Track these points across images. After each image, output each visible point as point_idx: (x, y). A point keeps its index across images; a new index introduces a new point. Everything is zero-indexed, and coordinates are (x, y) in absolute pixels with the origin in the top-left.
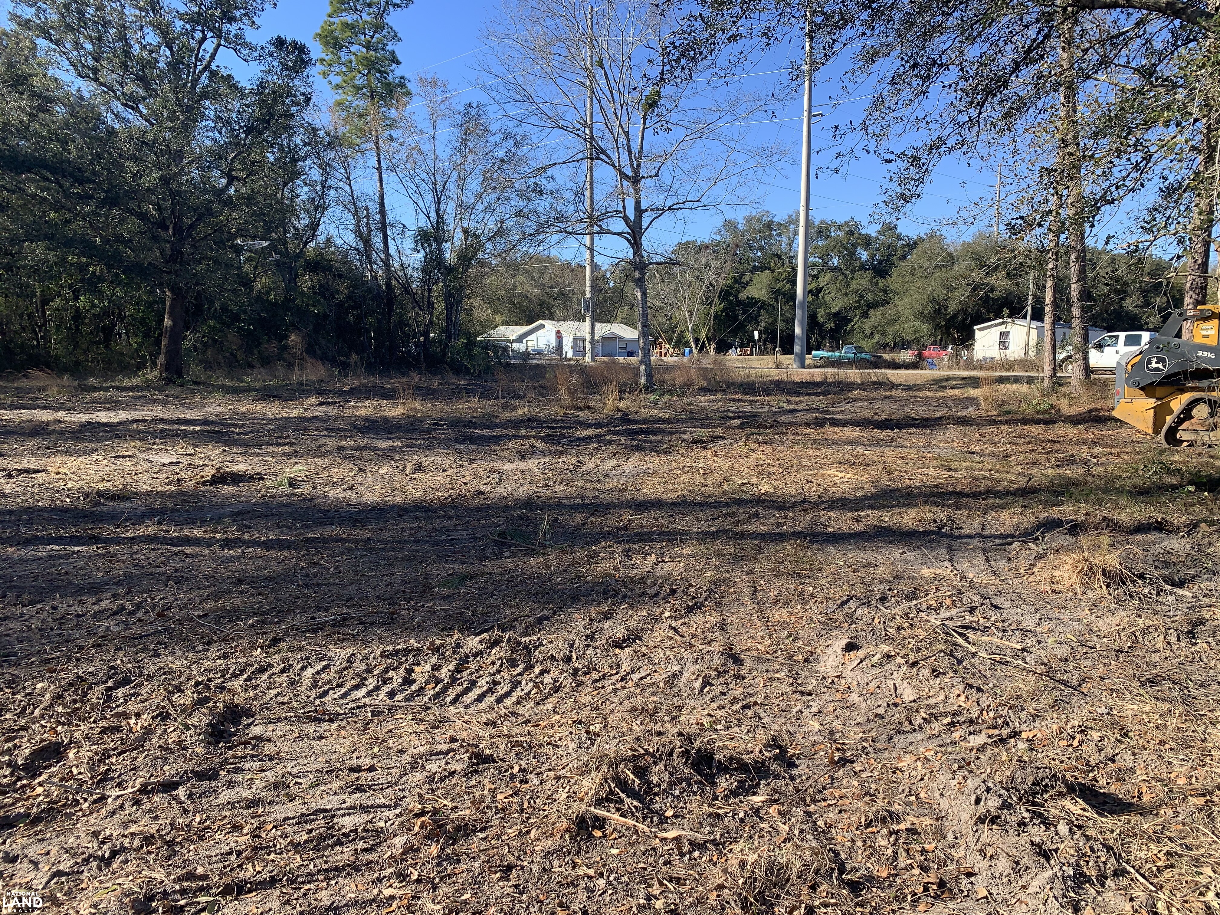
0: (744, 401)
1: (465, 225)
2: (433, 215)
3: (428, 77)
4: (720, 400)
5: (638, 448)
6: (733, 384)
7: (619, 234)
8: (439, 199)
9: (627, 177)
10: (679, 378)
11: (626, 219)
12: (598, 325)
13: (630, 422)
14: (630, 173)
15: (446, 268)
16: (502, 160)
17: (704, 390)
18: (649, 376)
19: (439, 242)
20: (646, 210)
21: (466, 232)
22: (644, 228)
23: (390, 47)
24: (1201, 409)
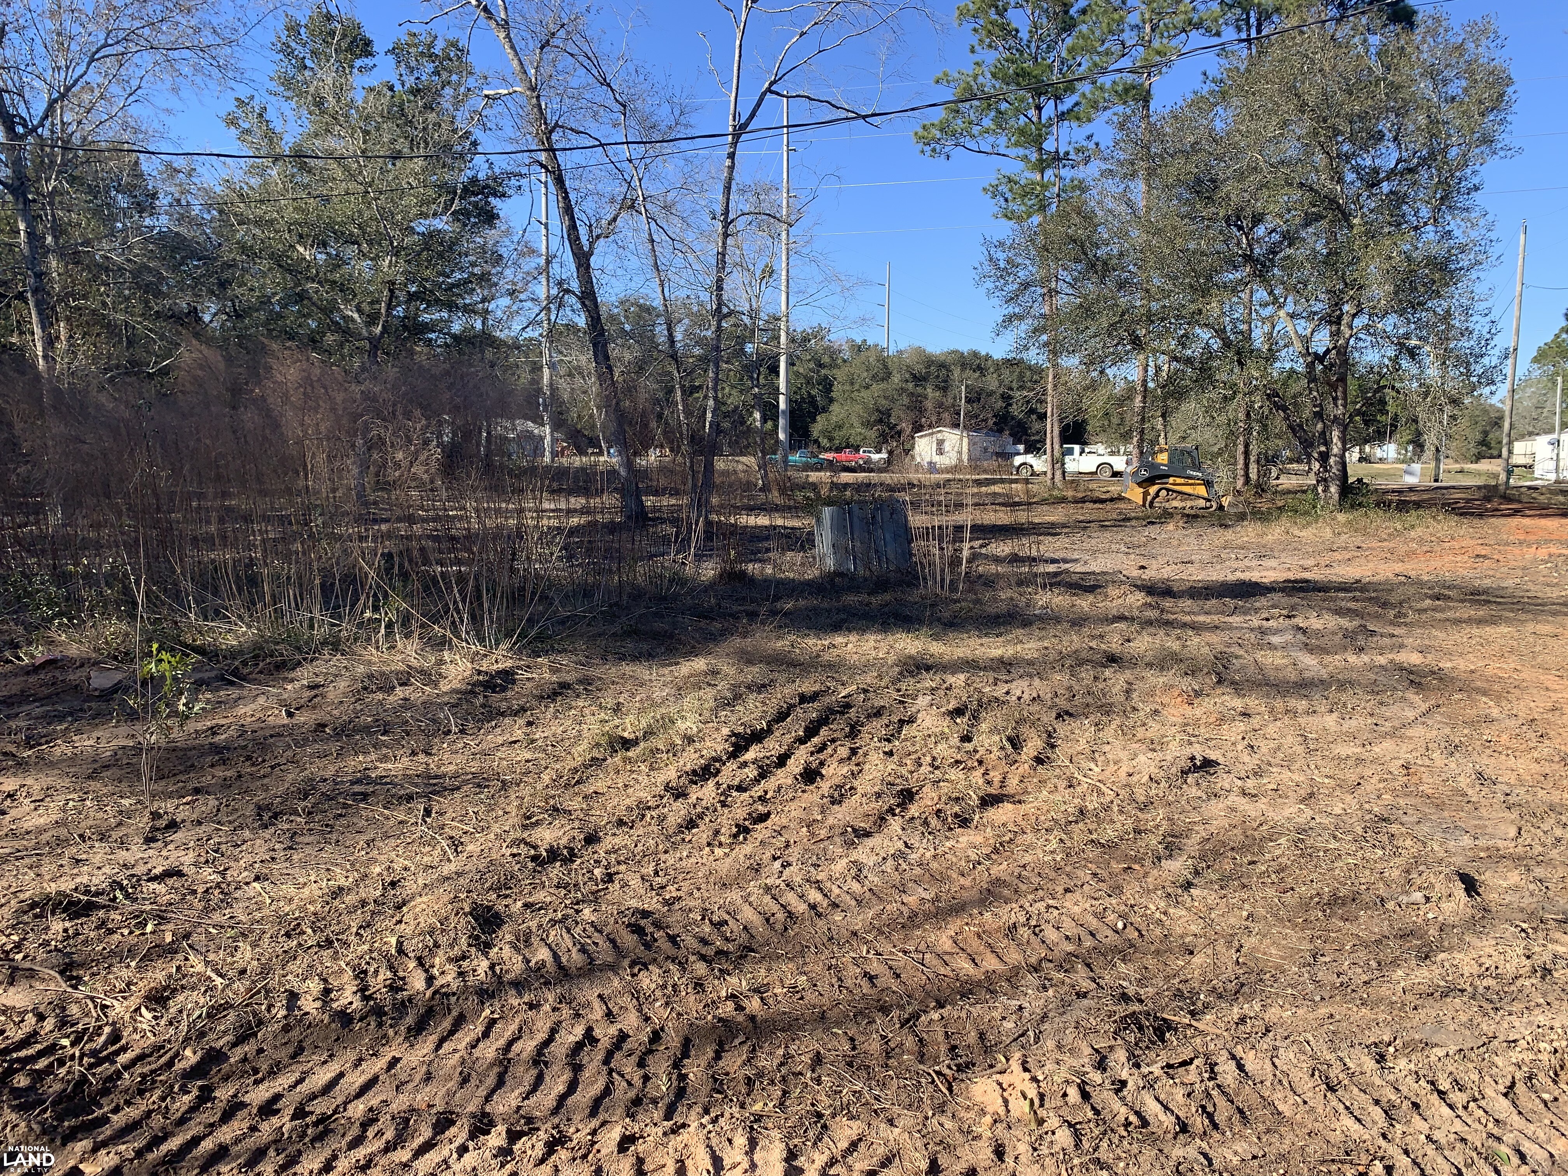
24: (1163, 493)
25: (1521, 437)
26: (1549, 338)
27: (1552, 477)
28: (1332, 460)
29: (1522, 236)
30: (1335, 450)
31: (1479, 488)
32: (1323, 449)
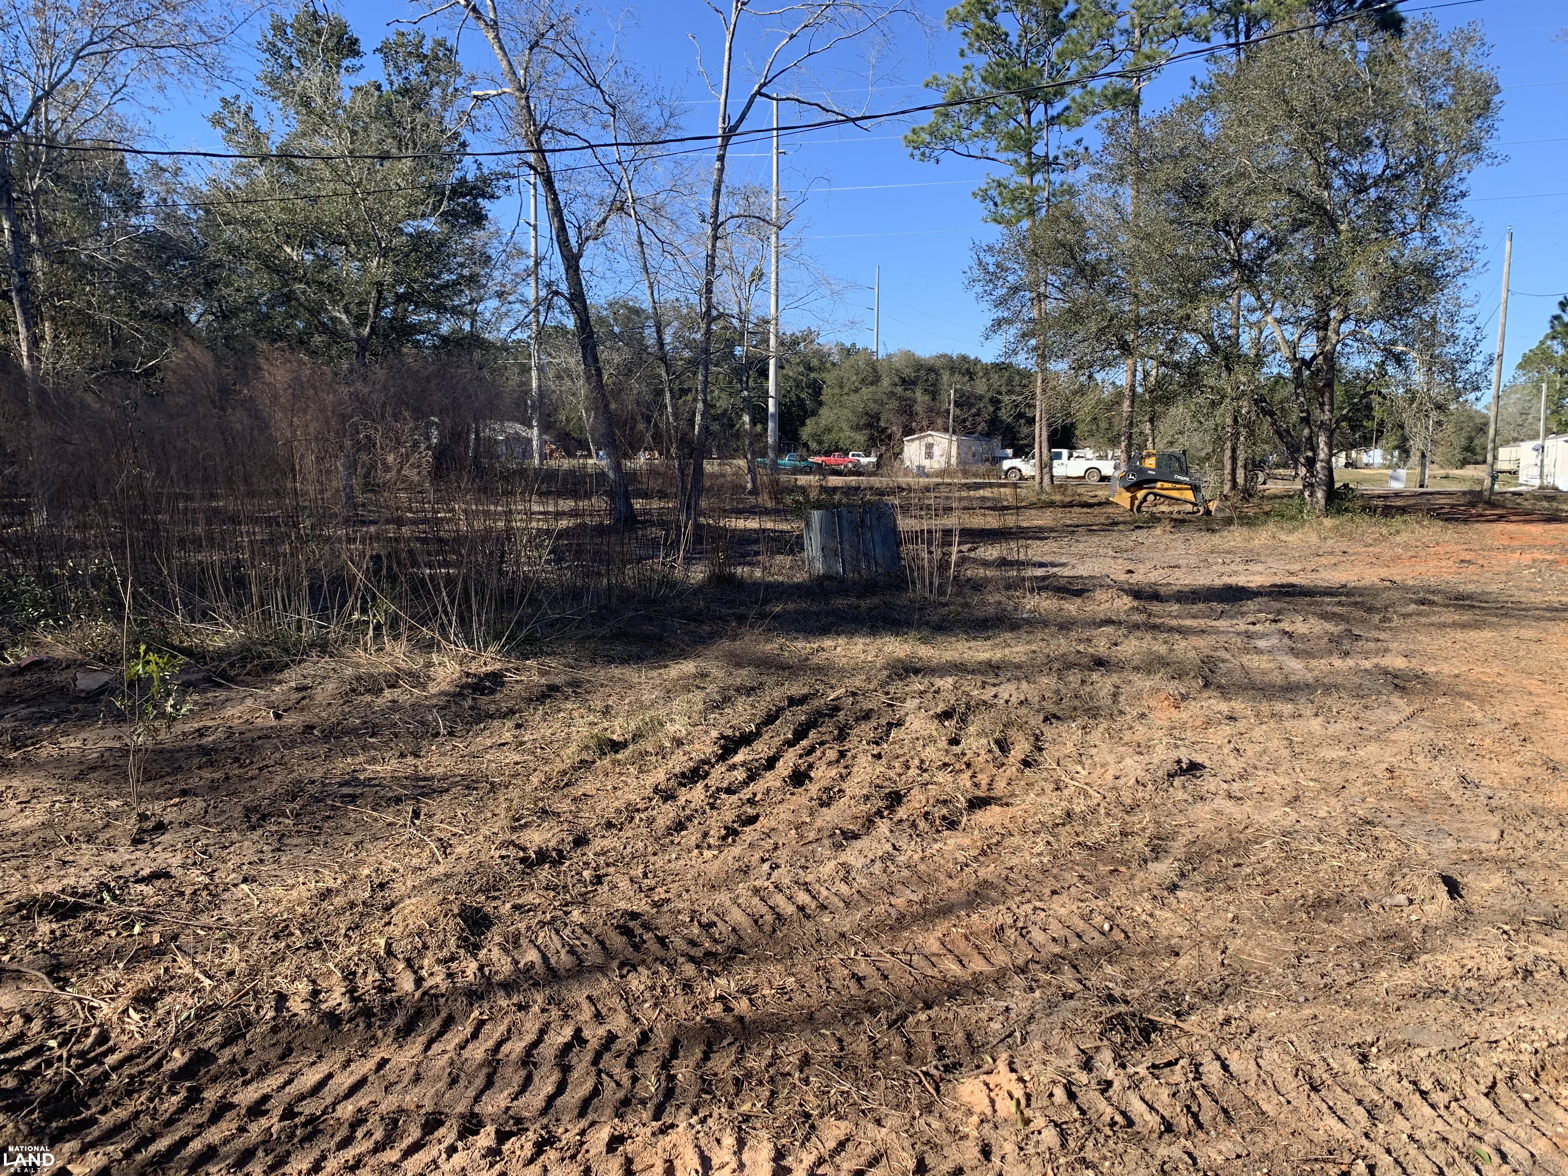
24: (1151, 498)
25: (1506, 443)
26: (1534, 345)
27: (1537, 483)
28: (1319, 466)
29: (1508, 244)
30: (1322, 456)
31: (1464, 493)
32: (1310, 454)
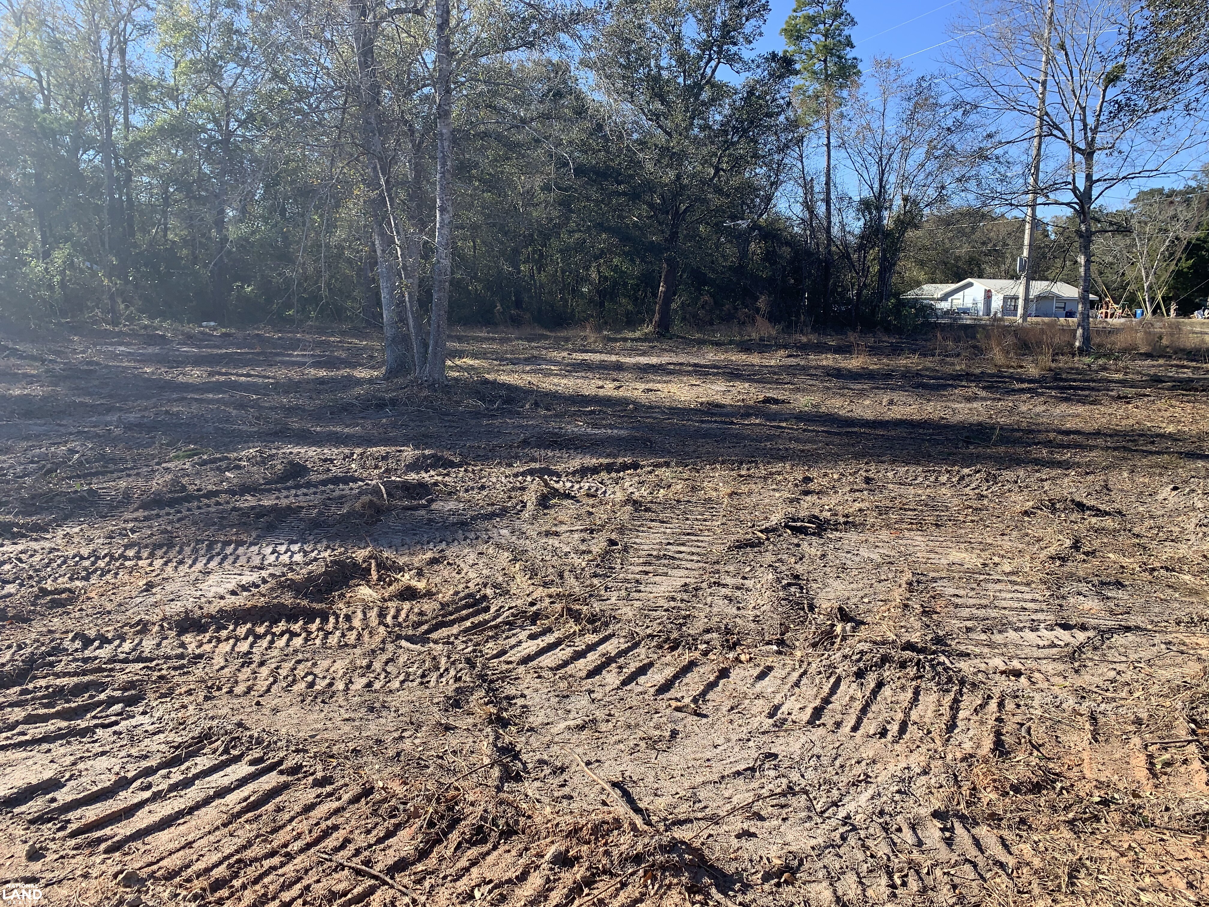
0: (1188, 367)
1: (906, 192)
2: (876, 186)
3: (883, 59)
4: (1161, 366)
5: (1066, 400)
6: (1183, 350)
7: (1068, 204)
8: (883, 171)
9: (1079, 150)
10: (1121, 341)
11: (1075, 190)
12: (1033, 283)
13: (1061, 380)
14: (1082, 145)
15: (883, 232)
16: (949, 129)
17: (1148, 356)
18: (1086, 339)
19: (879, 209)
20: (1098, 180)
21: (906, 199)
22: (1093, 197)
23: (846, 32)
